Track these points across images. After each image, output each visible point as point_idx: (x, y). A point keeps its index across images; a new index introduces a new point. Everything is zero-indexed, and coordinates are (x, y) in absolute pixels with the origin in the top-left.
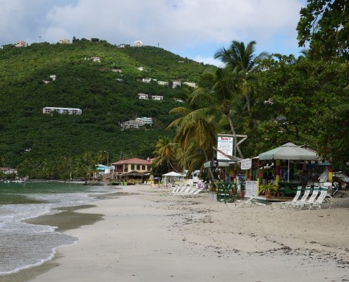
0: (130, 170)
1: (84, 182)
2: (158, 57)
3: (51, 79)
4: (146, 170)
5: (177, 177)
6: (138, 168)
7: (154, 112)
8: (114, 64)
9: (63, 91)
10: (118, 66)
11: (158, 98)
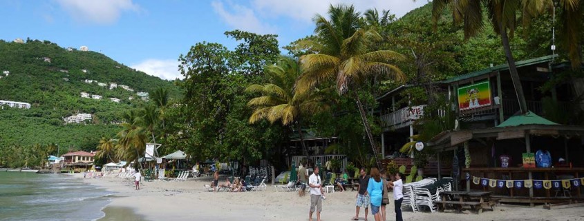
0: (77, 161)
1: (37, 171)
2: (100, 61)
3: (5, 75)
4: (90, 161)
5: (114, 167)
6: (84, 159)
7: (94, 109)
8: (62, 66)
9: (15, 86)
10: (65, 66)
11: (97, 97)
